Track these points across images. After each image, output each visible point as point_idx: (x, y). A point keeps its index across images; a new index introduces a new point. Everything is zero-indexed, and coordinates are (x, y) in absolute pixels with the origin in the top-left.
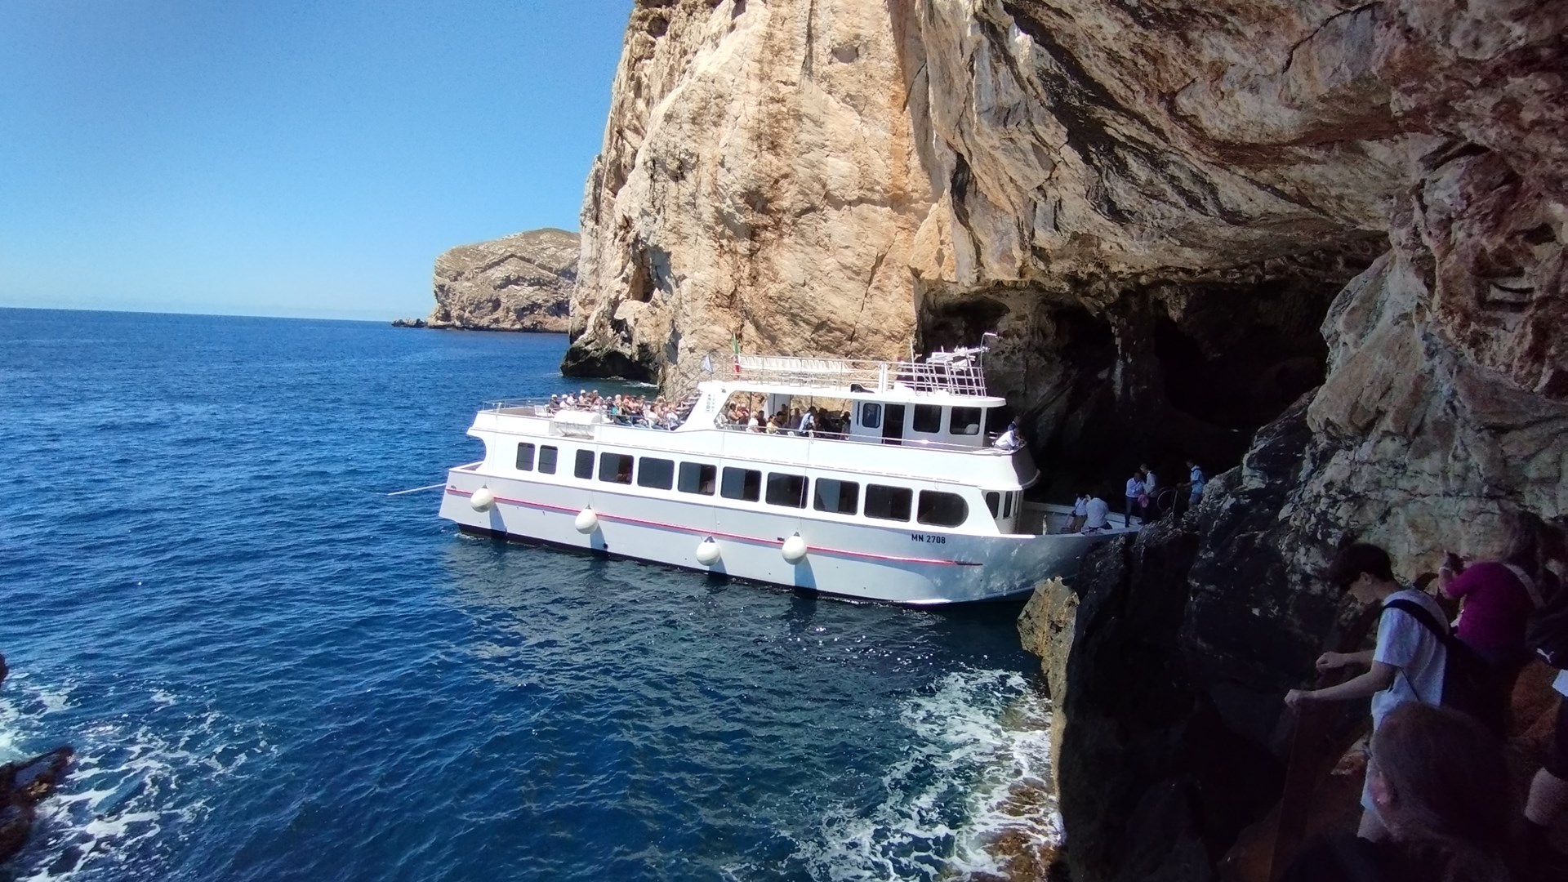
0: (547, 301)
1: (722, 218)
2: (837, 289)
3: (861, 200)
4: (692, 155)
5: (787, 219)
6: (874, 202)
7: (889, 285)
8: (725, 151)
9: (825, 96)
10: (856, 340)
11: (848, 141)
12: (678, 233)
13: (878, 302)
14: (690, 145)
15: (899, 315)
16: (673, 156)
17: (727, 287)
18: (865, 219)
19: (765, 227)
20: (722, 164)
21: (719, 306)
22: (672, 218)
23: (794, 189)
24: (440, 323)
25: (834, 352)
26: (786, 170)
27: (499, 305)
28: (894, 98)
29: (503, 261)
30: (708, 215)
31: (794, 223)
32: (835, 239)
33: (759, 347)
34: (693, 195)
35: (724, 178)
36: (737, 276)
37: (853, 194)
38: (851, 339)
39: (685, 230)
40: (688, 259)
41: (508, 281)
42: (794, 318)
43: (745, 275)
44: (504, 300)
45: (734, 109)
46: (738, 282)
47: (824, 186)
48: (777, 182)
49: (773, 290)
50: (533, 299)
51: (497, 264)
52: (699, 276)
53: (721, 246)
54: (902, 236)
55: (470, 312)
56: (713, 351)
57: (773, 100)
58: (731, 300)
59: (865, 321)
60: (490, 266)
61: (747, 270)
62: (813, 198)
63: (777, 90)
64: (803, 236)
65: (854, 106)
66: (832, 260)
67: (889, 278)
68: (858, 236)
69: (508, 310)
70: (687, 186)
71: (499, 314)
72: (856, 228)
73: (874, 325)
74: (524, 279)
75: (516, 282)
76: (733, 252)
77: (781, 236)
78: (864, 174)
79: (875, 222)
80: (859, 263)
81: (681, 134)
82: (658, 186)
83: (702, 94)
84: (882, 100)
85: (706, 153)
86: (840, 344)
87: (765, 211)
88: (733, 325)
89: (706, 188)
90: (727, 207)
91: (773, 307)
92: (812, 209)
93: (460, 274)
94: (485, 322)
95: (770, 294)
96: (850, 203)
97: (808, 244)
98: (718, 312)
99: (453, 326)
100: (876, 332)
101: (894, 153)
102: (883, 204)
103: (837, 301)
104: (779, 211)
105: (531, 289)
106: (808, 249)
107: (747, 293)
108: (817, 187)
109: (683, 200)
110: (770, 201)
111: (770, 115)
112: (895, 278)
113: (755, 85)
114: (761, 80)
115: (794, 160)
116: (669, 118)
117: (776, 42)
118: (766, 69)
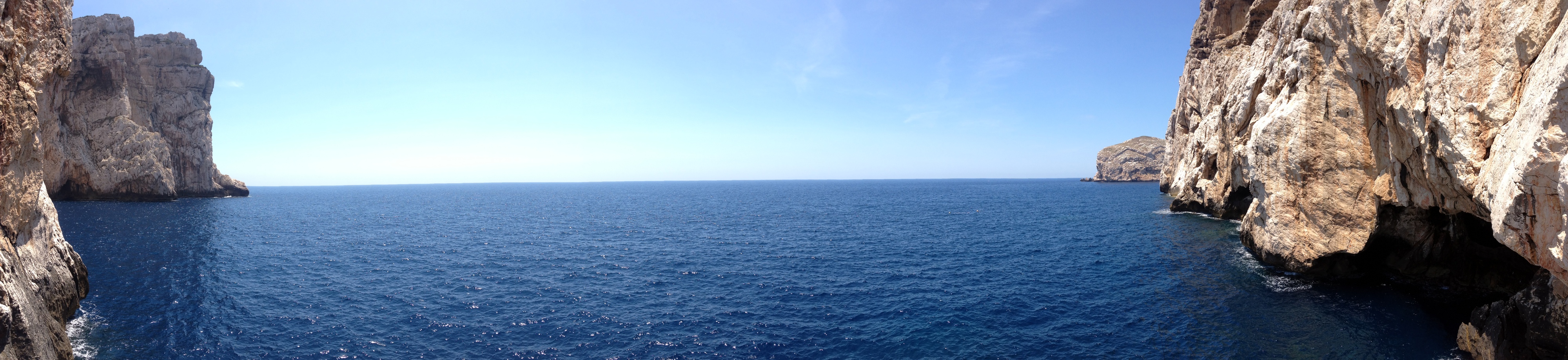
1: (1288, 170)
2: (1342, 200)
3: (1352, 167)
4: (1275, 146)
5: (1320, 173)
6: (1357, 168)
7: (1365, 199)
8: (1291, 146)
9: (1334, 128)
10: (1352, 220)
11: (1345, 145)
12: (1269, 176)
13: (1361, 206)
14: (1275, 142)
15: (1369, 211)
16: (1267, 146)
17: (1292, 198)
18: (1354, 174)
19: (1310, 176)
20: (1290, 151)
21: (1288, 206)
22: (1266, 169)
23: (1322, 162)
25: (1342, 226)
26: (1319, 154)
28: (1364, 131)
30: (1283, 169)
31: (1323, 175)
32: (1341, 181)
33: (1307, 223)
34: (1276, 161)
35: (1290, 156)
36: (1297, 194)
37: (1349, 165)
38: (1350, 220)
39: (1271, 174)
40: (1274, 186)
42: (1324, 212)
43: (1301, 193)
45: (1295, 130)
46: (1297, 196)
47: (1336, 161)
48: (1315, 159)
49: (1315, 200)
52: (1279, 193)
53: (1289, 182)
54: (1369, 181)
56: (1286, 225)
57: (1312, 128)
58: (1294, 204)
59: (1355, 212)
61: (1301, 191)
62: (1332, 165)
63: (1314, 125)
64: (1327, 179)
65: (1348, 133)
66: (1340, 189)
67: (1364, 196)
68: (1351, 180)
70: (1272, 159)
72: (1350, 177)
73: (1359, 214)
76: (1294, 185)
77: (1317, 179)
78: (1352, 157)
79: (1358, 175)
80: (1352, 191)
81: (1270, 138)
82: (1259, 157)
83: (1281, 124)
84: (1359, 132)
85: (1281, 145)
86: (1345, 222)
87: (1310, 170)
88: (1295, 214)
89: (1282, 158)
90: (1292, 167)
91: (1315, 207)
92: (1331, 169)
95: (1314, 202)
96: (1347, 168)
97: (1330, 183)
98: (1288, 208)
100: (1360, 217)
101: (1364, 151)
102: (1360, 168)
103: (1343, 205)
104: (1316, 170)
106: (1330, 185)
107: (1302, 201)
108: (1333, 161)
109: (1270, 163)
110: (1313, 165)
111: (1312, 134)
112: (1367, 196)
113: (1304, 122)
114: (1307, 120)
115: (1323, 151)
116: (1264, 131)
117: (1312, 106)
118: (1309, 116)
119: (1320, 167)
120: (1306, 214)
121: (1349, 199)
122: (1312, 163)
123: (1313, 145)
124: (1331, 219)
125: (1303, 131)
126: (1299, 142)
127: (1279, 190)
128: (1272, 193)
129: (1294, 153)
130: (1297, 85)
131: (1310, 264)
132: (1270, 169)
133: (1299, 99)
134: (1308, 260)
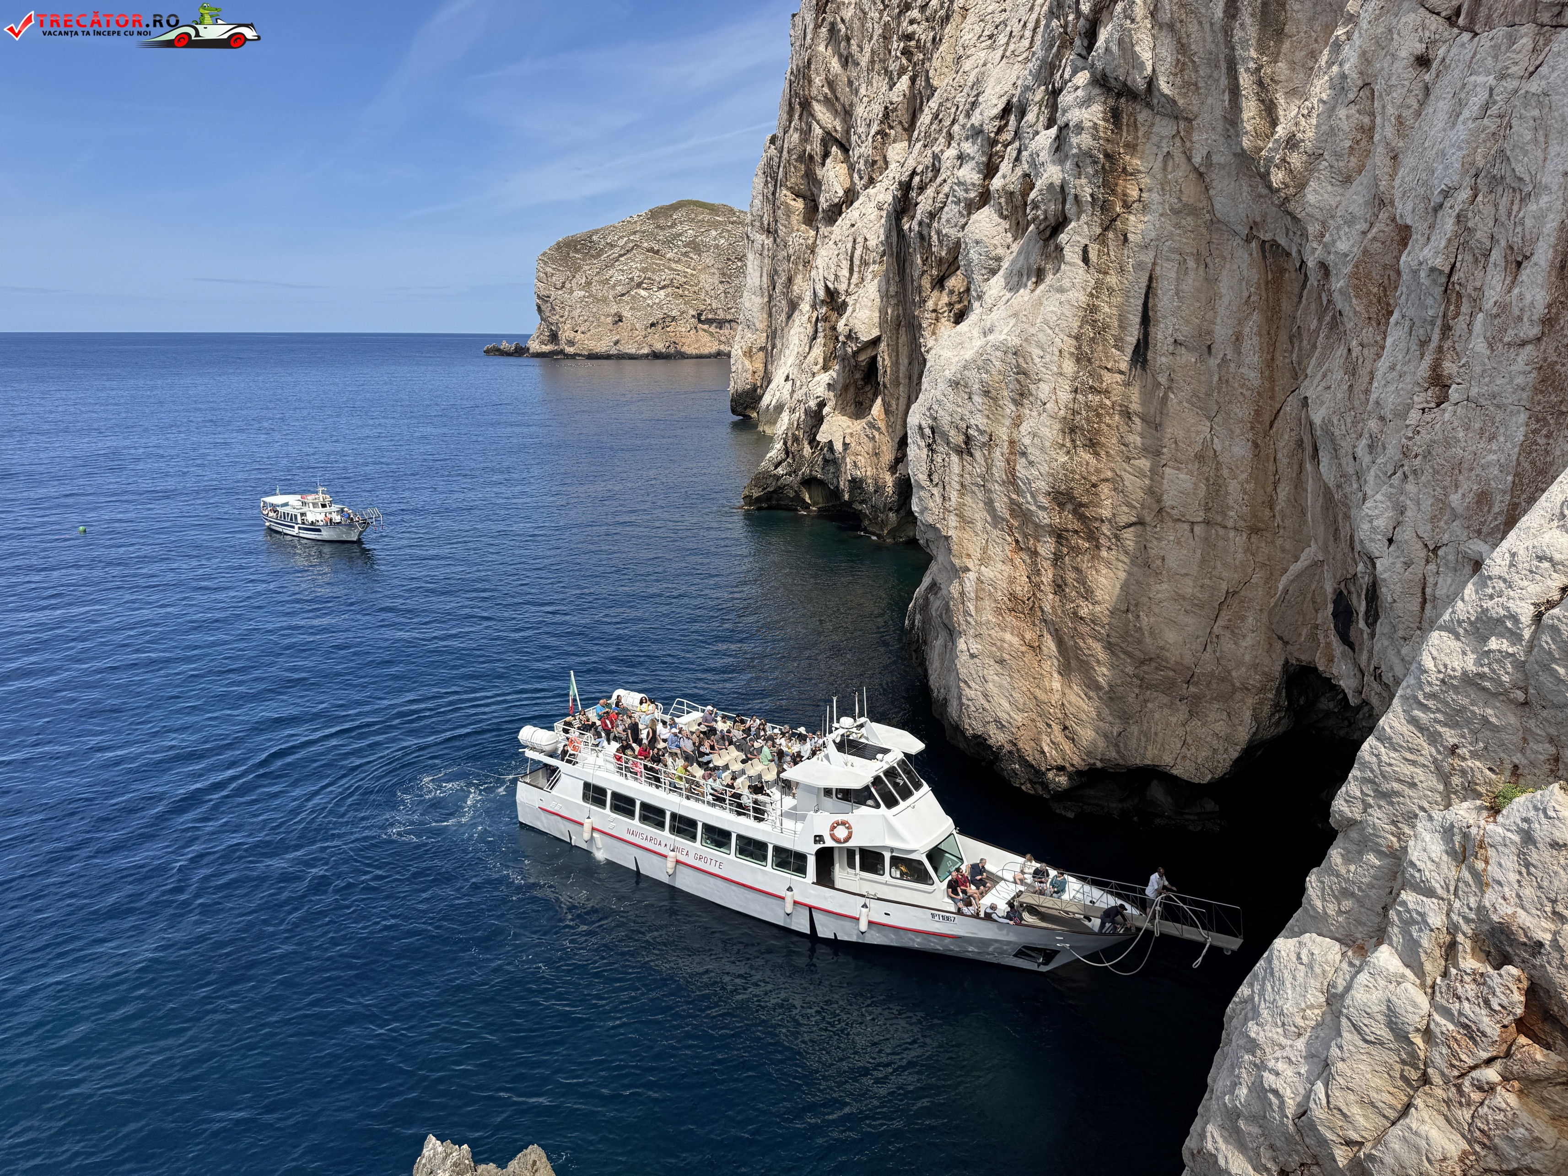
0: (683, 313)
2: (1172, 622)
4: (982, 432)
5: (1107, 530)
7: (1242, 627)
8: (1028, 440)
10: (1195, 685)
11: (1193, 451)
12: (962, 517)
13: (1227, 645)
14: (982, 421)
15: (1255, 666)
16: (959, 429)
17: (1024, 589)
18: (1212, 546)
19: (1077, 534)
20: (1025, 452)
21: (1012, 611)
22: (956, 498)
23: (1116, 498)
24: (545, 348)
26: (1107, 474)
27: (621, 320)
28: (1258, 413)
29: (623, 256)
30: (1001, 504)
31: (1115, 536)
32: (1171, 564)
34: (982, 477)
35: (1025, 469)
36: (1037, 579)
38: (1188, 683)
39: (969, 514)
40: (974, 549)
41: (632, 286)
43: (1047, 580)
44: (627, 313)
45: (1041, 391)
46: (1038, 586)
47: (1158, 501)
48: (1094, 486)
49: (1085, 609)
50: (665, 310)
51: (617, 260)
52: (990, 572)
53: (1017, 542)
54: (1261, 573)
55: (584, 332)
57: (1093, 389)
58: (1028, 607)
59: (1207, 665)
61: (1050, 575)
62: (1143, 512)
63: (1100, 379)
65: (1202, 410)
67: (1242, 619)
68: (1202, 565)
69: (632, 328)
70: (976, 466)
71: (622, 333)
72: (1199, 555)
73: (1221, 672)
74: (653, 281)
75: (642, 285)
76: (1033, 553)
77: (1097, 547)
78: (1212, 494)
80: (1202, 596)
81: (971, 405)
83: (1001, 365)
85: (1000, 433)
86: (1172, 686)
87: (1078, 517)
88: (1030, 635)
89: (1000, 472)
90: (1028, 501)
91: (1083, 629)
92: (1141, 523)
94: (601, 346)
95: (1081, 612)
97: (1134, 564)
98: (1010, 618)
99: (562, 353)
100: (1222, 680)
101: (1254, 478)
102: (1237, 532)
103: (1171, 636)
104: (1095, 519)
105: (661, 294)
106: (1134, 569)
107: (1050, 602)
108: (1148, 500)
109: (967, 479)
110: (1085, 505)
111: (1089, 407)
113: (1069, 367)
114: (1078, 360)
115: (1119, 464)
116: (955, 384)
117: (1099, 317)
118: (1087, 349)
119: (1106, 513)
120: (1060, 642)
121: (1190, 620)
122: (1085, 500)
123: (1093, 445)
124: (1130, 670)
125: (1065, 396)
126: (1050, 432)
127: (985, 560)
128: (967, 570)
129: (1031, 463)
130: (1063, 238)
131: (1063, 780)
132: (968, 499)
133: (1061, 290)
134: (1061, 769)
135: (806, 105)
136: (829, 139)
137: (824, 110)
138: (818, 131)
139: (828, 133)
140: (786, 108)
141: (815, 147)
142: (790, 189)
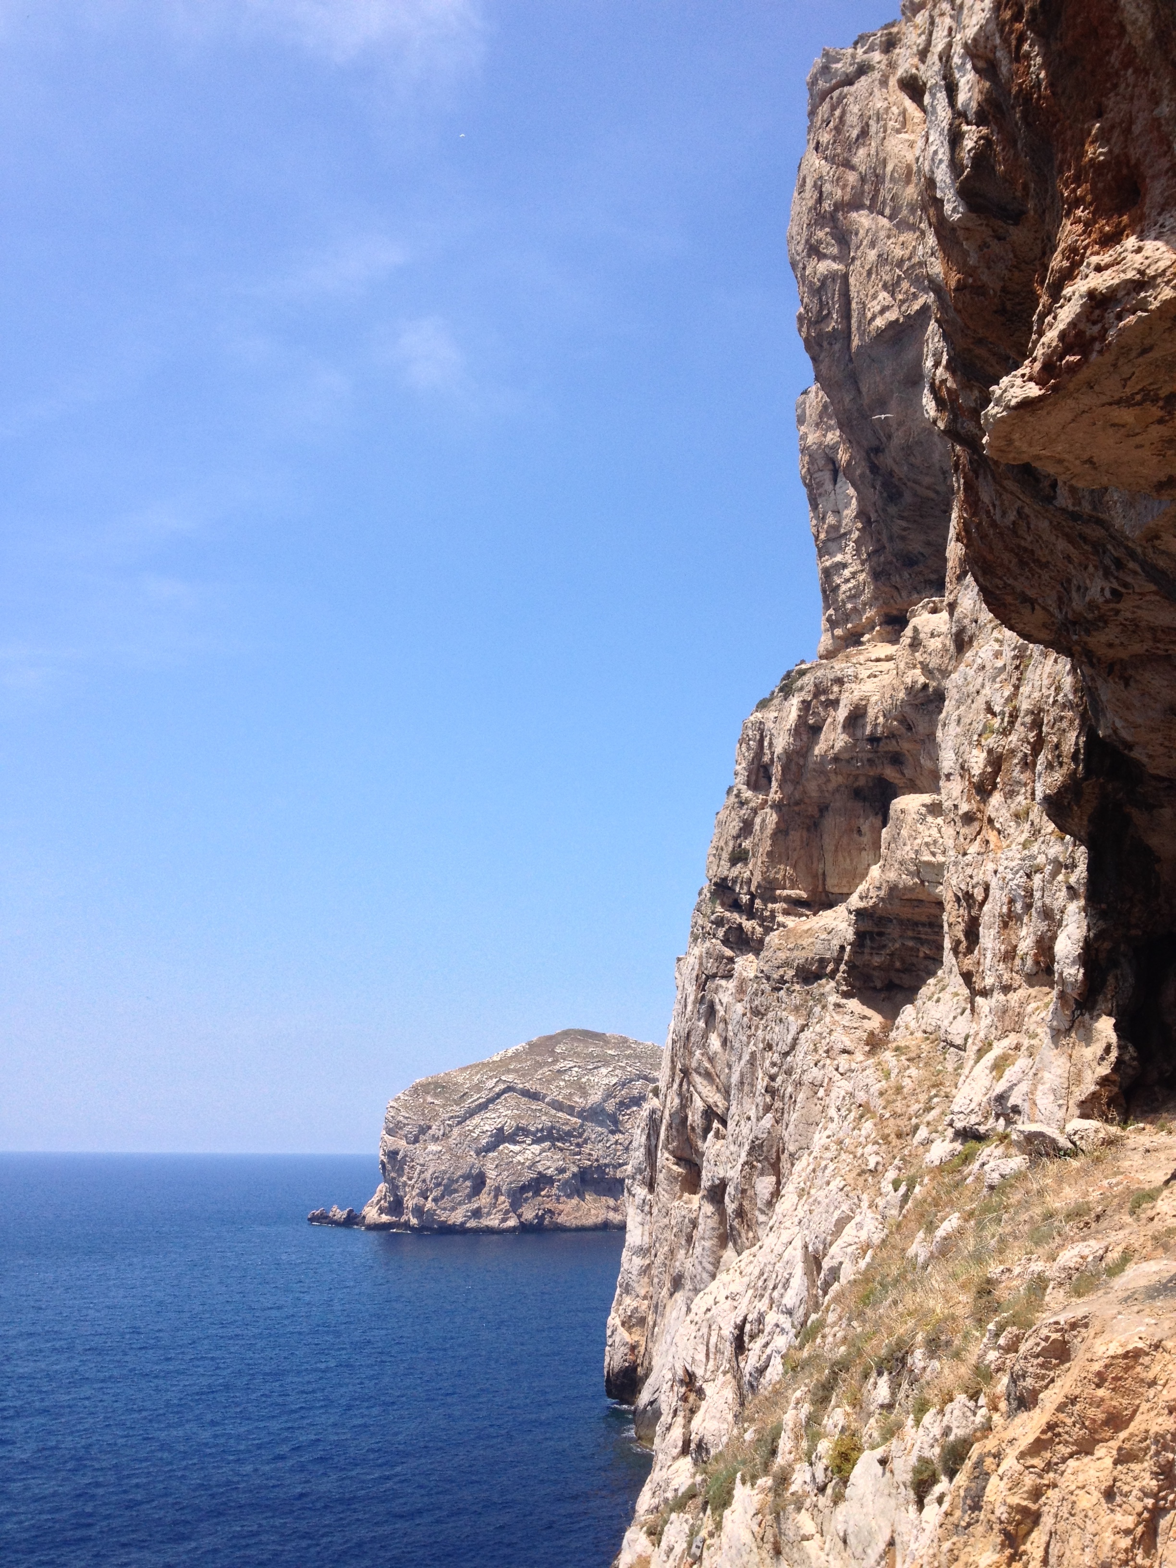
0: (561, 1171)
24: (385, 1218)
27: (483, 1183)
29: (491, 1100)
41: (500, 1137)
44: (491, 1174)
50: (540, 1168)
51: (483, 1107)
55: (435, 1200)
60: (472, 1113)
69: (498, 1191)
71: (484, 1199)
74: (525, 1132)
75: (512, 1139)
93: (424, 1130)
94: (457, 1217)
99: (406, 1225)
105: (536, 1148)
135: (686, 1072)
136: (709, 1114)
137: (705, 1083)
138: (699, 1104)
139: (709, 1107)
140: (669, 1065)
141: (695, 1117)
142: (672, 1153)
